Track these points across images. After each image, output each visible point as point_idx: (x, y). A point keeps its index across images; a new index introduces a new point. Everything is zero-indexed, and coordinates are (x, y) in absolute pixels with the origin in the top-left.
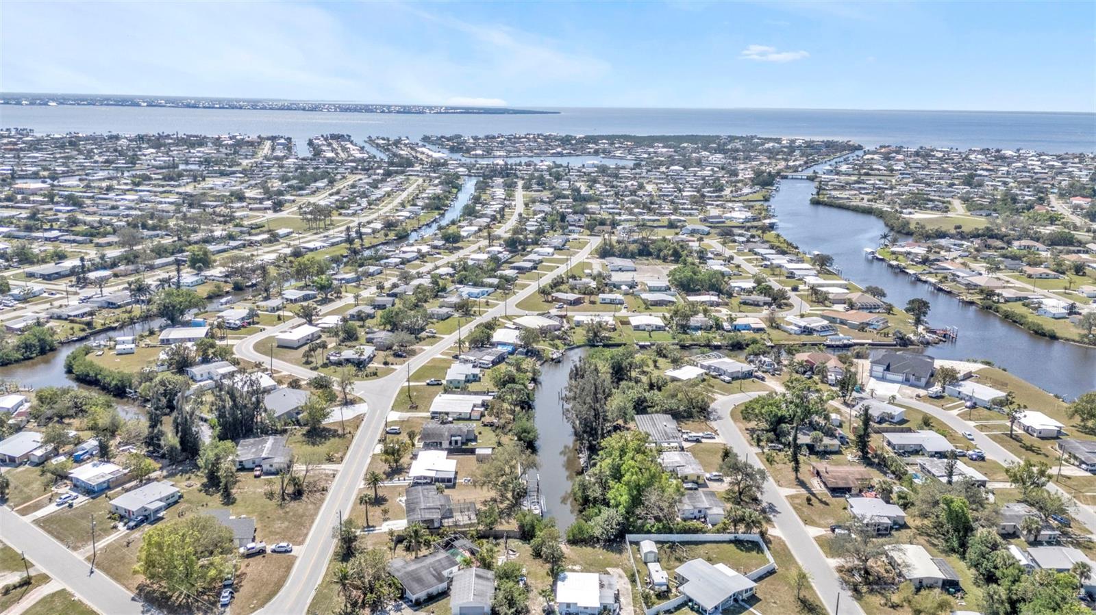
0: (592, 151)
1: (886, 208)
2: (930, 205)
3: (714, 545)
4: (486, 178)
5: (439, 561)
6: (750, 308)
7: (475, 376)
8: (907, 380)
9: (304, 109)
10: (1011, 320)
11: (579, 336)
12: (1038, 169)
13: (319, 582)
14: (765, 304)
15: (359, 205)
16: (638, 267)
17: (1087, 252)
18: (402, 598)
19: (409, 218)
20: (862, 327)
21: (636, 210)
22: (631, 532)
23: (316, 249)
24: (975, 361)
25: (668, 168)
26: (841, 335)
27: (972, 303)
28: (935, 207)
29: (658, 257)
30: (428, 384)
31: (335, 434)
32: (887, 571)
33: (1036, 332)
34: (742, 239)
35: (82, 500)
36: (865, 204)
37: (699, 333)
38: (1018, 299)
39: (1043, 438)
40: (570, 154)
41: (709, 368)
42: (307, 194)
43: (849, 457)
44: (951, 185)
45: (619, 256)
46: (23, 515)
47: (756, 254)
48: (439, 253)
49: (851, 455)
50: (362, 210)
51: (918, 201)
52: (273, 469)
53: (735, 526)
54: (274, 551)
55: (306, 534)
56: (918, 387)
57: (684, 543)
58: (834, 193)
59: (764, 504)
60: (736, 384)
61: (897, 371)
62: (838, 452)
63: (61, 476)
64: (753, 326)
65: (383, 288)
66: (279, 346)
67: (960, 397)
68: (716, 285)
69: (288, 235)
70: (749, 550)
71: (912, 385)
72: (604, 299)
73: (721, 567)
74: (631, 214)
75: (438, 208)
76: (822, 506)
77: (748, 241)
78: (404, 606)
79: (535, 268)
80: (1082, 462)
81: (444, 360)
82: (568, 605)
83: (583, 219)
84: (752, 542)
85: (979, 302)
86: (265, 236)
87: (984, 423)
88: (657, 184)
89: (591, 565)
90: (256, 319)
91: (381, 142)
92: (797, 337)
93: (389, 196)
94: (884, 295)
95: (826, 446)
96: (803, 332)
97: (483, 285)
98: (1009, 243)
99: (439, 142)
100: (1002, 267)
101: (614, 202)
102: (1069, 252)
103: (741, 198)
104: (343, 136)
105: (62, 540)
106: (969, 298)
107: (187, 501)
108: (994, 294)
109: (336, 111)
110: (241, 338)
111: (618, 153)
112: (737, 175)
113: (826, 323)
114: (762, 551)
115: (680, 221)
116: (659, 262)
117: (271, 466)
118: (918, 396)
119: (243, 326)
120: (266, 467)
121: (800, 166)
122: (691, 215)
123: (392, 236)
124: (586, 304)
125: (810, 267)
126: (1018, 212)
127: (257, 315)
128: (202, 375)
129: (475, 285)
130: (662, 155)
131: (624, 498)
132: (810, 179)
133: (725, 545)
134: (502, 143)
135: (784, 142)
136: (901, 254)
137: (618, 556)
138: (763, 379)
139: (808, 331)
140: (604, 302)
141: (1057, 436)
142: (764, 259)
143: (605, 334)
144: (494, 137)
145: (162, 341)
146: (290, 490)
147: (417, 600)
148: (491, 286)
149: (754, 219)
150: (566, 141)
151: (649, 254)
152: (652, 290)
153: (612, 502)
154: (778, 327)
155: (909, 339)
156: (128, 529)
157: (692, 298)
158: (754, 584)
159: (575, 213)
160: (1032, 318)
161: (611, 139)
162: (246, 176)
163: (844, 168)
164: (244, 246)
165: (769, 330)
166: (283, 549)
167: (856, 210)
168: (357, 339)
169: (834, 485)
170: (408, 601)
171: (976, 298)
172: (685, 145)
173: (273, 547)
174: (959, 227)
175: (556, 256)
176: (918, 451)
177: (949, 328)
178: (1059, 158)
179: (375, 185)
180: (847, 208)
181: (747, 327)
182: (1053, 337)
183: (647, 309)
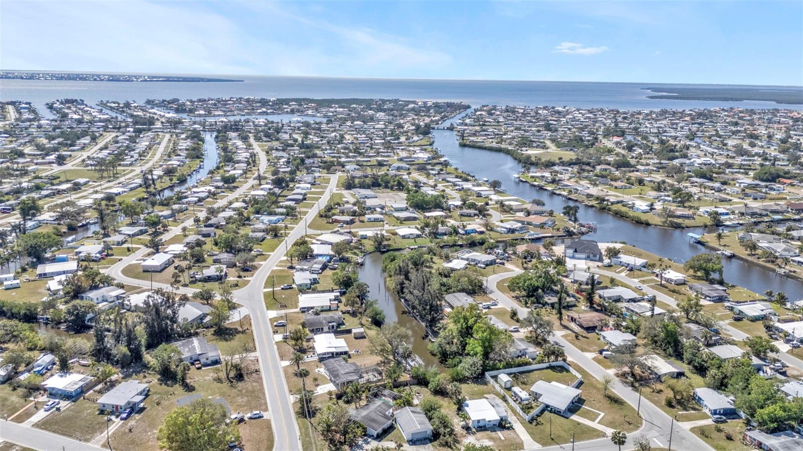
0: (289, 110)
1: (510, 148)
2: (535, 145)
3: (539, 372)
4: (221, 134)
5: (379, 406)
6: (467, 218)
7: (315, 279)
8: (588, 257)
9: (22, 78)
10: (619, 215)
11: (369, 245)
12: (582, 119)
13: (298, 433)
14: (475, 215)
15: (132, 157)
16: (377, 195)
17: (637, 171)
18: (365, 435)
19: (179, 165)
20: (542, 226)
21: (351, 154)
22: (488, 370)
23: (119, 193)
24: (616, 242)
25: (352, 123)
26: (532, 232)
27: (592, 206)
28: (538, 145)
29: (386, 187)
30: (282, 289)
31: (237, 332)
32: (643, 373)
33: (637, 222)
34: (434, 172)
35: (64, 405)
36: (494, 145)
37: (445, 237)
38: (618, 202)
39: (678, 285)
40: (273, 113)
41: (467, 259)
42: (78, 150)
43: (583, 308)
44: (539, 131)
45: (360, 187)
46: (21, 422)
47: (448, 182)
48: (223, 192)
49: (583, 306)
50: (136, 161)
51: (526, 142)
52: (209, 362)
53: (548, 358)
54: (251, 418)
55: (266, 403)
56: (596, 261)
57: (520, 373)
58: (472, 138)
59: (552, 343)
60: (490, 268)
61: (582, 252)
62: (575, 306)
63: (33, 389)
64: (478, 230)
65: (199, 221)
66: (144, 271)
67: (621, 264)
68: (437, 204)
69: (86, 183)
70: (561, 371)
71: (592, 260)
72: (369, 219)
73: (554, 383)
74: (348, 157)
75: (198, 157)
76: (585, 339)
77: (439, 174)
78: (369, 440)
79: (305, 199)
80: (706, 296)
81: (281, 270)
82: (479, 421)
83: (316, 162)
84: (560, 366)
85: (597, 205)
86: (69, 185)
87: (643, 279)
88: (352, 135)
89: (473, 395)
90: (110, 252)
91: (113, 105)
92: (507, 235)
93: (150, 149)
94: (544, 205)
95: (568, 302)
96: (508, 232)
97: (276, 214)
98: (594, 167)
99: (164, 104)
100: (598, 183)
101: (331, 149)
102: (630, 172)
103: (415, 144)
104: (76, 100)
105: (70, 436)
106: (591, 203)
107: (155, 393)
108: (604, 200)
109: (52, 79)
110: (107, 268)
111: (310, 112)
112: (403, 127)
113: (520, 225)
114: (568, 371)
115: (385, 161)
116: (389, 190)
117: (207, 359)
118: (598, 266)
119: (103, 258)
120: (203, 360)
121: (439, 120)
122: (388, 156)
123: (175, 180)
124: (358, 223)
125: (488, 189)
126: (587, 147)
127: (111, 249)
128: (97, 299)
129: (270, 214)
130: (341, 113)
131: (479, 349)
132: (451, 129)
133: (545, 371)
134: (215, 104)
135: (420, 103)
136: (537, 177)
137: (485, 387)
138: (503, 264)
139: (512, 231)
140: (370, 220)
141: (684, 283)
142: (455, 185)
143: (385, 243)
144: (205, 100)
145: (40, 275)
146: (232, 374)
147: (378, 435)
148: (282, 214)
149: (433, 158)
150: (264, 103)
151: (379, 185)
152: (397, 210)
153: (472, 353)
154: (492, 230)
155: (572, 231)
156: (122, 419)
157: (427, 214)
158: (579, 391)
159: (309, 157)
160: (631, 213)
161: (299, 101)
162: (11, 135)
163: (468, 121)
164: (54, 194)
165: (487, 232)
166: (257, 416)
167: (491, 149)
168: (204, 261)
169: (587, 326)
170: (371, 436)
171: (594, 203)
172: (355, 106)
173: (249, 415)
174: (560, 159)
175: (313, 190)
176: (618, 299)
177: (591, 223)
178: (590, 112)
179: (133, 140)
180: (485, 148)
181: (474, 231)
182: (648, 224)
183: (401, 223)
